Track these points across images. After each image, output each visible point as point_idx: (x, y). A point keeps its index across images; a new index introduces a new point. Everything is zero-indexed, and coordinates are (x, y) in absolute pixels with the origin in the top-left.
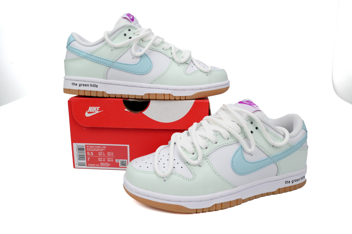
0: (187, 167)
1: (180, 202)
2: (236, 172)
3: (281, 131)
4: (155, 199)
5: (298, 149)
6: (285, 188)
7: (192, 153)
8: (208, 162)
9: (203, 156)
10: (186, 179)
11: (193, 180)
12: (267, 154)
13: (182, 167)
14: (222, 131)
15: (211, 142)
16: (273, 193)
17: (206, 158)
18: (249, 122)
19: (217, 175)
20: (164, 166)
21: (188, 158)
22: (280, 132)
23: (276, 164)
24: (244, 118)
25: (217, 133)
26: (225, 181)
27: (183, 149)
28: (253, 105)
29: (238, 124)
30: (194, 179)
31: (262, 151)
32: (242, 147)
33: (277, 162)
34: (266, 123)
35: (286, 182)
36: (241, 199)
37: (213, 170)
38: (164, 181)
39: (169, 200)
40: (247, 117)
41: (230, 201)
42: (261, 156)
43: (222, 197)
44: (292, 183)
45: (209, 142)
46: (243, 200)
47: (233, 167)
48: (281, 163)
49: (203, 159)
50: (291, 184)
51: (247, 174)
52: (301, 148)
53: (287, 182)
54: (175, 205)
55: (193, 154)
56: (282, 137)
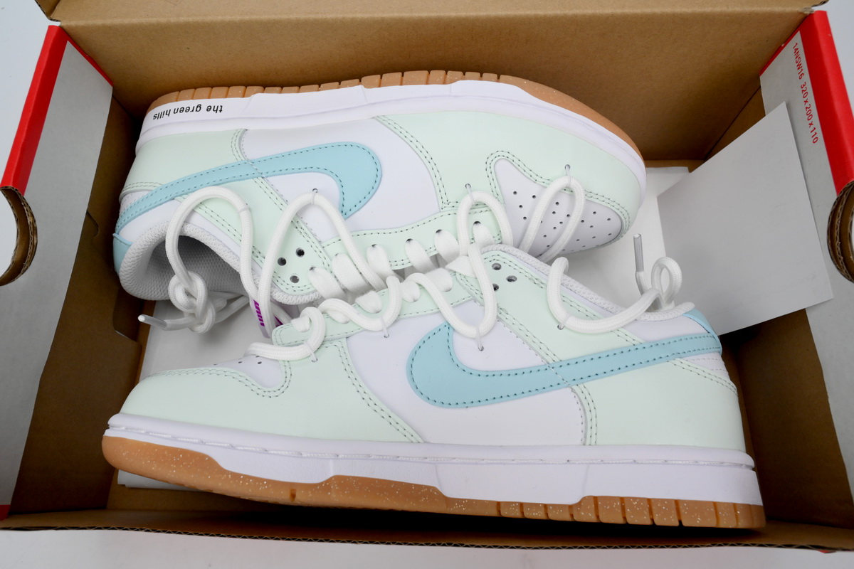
0: (501, 191)
8: (443, 193)
11: (497, 155)
12: (267, 186)
13: (515, 193)
23: (244, 156)
30: (494, 156)
33: (239, 160)
35: (221, 111)
41: (401, 84)
44: (199, 106)
47: (378, 167)
48: (227, 158)
49: (455, 204)
50: (206, 103)
53: (218, 110)
55: (476, 223)
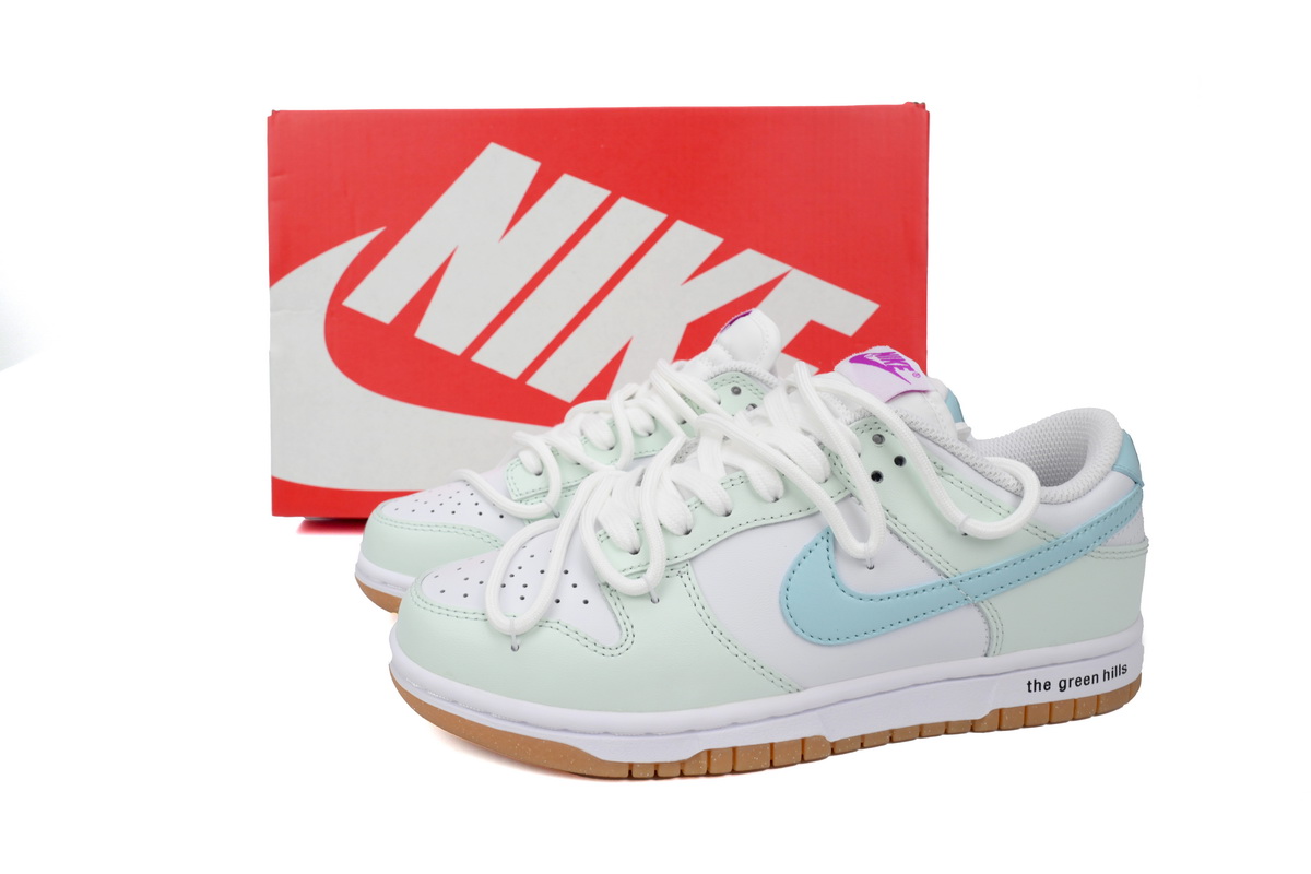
0: (606, 600)
1: (565, 730)
2: (797, 629)
3: (1008, 476)
4: (477, 715)
5: (1082, 551)
6: (1026, 707)
7: (631, 550)
8: (690, 587)
9: (669, 563)
10: (595, 648)
11: (620, 650)
12: (939, 566)
13: (586, 602)
14: (753, 469)
15: (707, 509)
16: (973, 727)
17: (682, 570)
18: (868, 436)
19: (721, 637)
20: (524, 592)
21: (614, 567)
22: (1002, 478)
23: (980, 610)
24: (849, 419)
25: (735, 475)
26: (750, 662)
27: (601, 532)
28: (901, 368)
29: (820, 444)
30: (625, 647)
31: (916, 553)
32: (829, 535)
33: (986, 602)
34: (942, 443)
35: (1029, 684)
36: (819, 740)
37: (705, 616)
38: (513, 649)
39: (524, 723)
40: (858, 415)
41: (772, 745)
42: (908, 573)
43: (735, 724)
44: (1062, 689)
45: (700, 509)
46: (834, 744)
47: (786, 611)
48: (1005, 605)
49: (670, 573)
50: (1054, 695)
51: (849, 643)
52: (1102, 549)
54: (546, 741)
55: (636, 553)
56: (1006, 498)
